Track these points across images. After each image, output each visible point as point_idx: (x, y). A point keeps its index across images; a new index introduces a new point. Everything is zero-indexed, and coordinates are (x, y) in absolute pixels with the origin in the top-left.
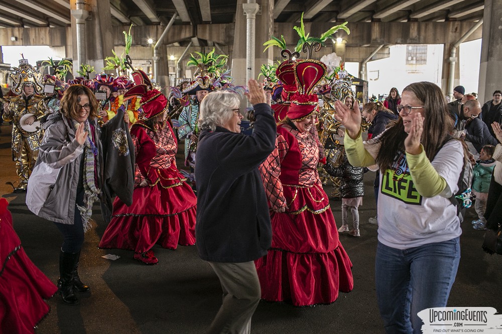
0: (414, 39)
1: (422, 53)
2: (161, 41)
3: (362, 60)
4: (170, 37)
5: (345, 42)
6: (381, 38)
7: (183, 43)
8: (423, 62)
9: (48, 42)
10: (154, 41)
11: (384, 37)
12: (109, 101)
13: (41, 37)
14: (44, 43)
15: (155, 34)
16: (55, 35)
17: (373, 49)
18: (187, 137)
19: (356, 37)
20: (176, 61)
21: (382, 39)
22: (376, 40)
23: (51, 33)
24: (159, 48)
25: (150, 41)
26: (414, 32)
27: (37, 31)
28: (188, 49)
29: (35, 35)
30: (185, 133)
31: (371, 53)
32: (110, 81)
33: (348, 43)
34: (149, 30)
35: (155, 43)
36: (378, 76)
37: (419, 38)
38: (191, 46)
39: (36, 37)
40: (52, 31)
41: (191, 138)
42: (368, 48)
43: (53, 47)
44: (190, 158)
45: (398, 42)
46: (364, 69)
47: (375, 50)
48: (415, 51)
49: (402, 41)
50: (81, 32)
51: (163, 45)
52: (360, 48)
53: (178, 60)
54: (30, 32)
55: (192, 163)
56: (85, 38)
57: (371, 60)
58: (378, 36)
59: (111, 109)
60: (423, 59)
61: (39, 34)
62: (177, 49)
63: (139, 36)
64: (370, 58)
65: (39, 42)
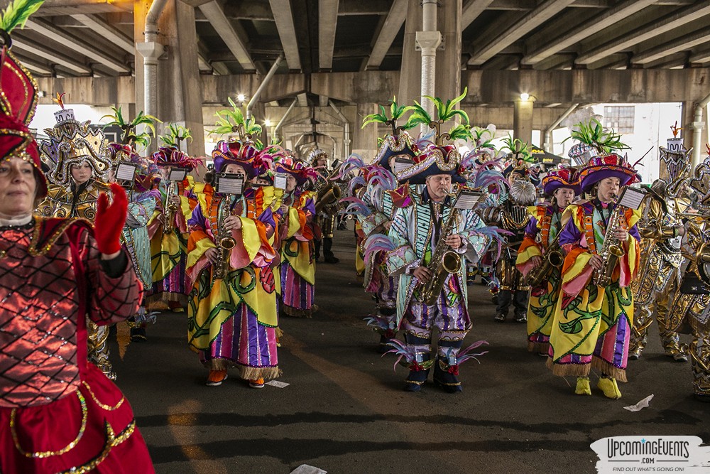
0: (637, 95)
1: (627, 117)
2: (257, 98)
3: (545, 127)
4: (270, 92)
5: (532, 99)
6: (587, 93)
7: (284, 102)
8: (628, 130)
9: (91, 100)
10: (246, 97)
11: (592, 93)
12: (243, 198)
13: (81, 92)
14: (85, 100)
15: (248, 88)
16: (101, 88)
17: (562, 110)
18: (408, 271)
19: (550, 92)
20: (272, 128)
21: (589, 95)
22: (579, 96)
23: (95, 86)
24: (253, 108)
25: (241, 97)
26: (637, 85)
27: (75, 83)
28: (290, 111)
29: (73, 88)
30: (402, 263)
31: (559, 117)
32: (247, 155)
33: (537, 100)
34: (239, 82)
35: (248, 100)
36: (564, 150)
37: (645, 94)
38: (295, 106)
39: (73, 91)
40: (97, 82)
41: (415, 273)
42: (555, 110)
43: (96, 106)
44: (409, 316)
45: (614, 99)
46: (548, 140)
47: (566, 112)
48: (617, 114)
49: (619, 98)
50: (150, 78)
51: (260, 104)
52: (543, 109)
53: (275, 126)
54: (65, 84)
55: (413, 325)
56: (156, 87)
57: (559, 126)
58: (583, 90)
59: (247, 213)
60: (629, 125)
61: (78, 88)
62: (275, 110)
63: (224, 90)
64: (557, 124)
65: (78, 98)
